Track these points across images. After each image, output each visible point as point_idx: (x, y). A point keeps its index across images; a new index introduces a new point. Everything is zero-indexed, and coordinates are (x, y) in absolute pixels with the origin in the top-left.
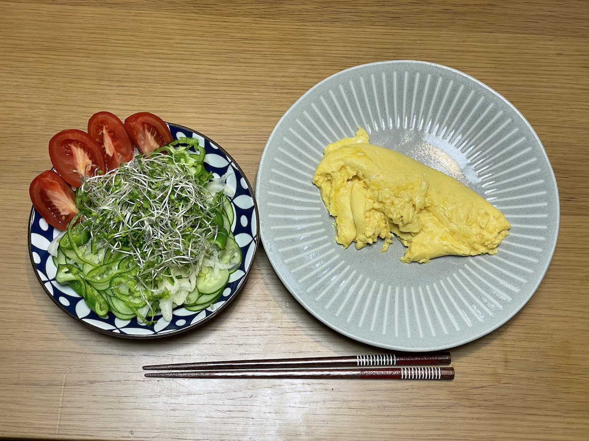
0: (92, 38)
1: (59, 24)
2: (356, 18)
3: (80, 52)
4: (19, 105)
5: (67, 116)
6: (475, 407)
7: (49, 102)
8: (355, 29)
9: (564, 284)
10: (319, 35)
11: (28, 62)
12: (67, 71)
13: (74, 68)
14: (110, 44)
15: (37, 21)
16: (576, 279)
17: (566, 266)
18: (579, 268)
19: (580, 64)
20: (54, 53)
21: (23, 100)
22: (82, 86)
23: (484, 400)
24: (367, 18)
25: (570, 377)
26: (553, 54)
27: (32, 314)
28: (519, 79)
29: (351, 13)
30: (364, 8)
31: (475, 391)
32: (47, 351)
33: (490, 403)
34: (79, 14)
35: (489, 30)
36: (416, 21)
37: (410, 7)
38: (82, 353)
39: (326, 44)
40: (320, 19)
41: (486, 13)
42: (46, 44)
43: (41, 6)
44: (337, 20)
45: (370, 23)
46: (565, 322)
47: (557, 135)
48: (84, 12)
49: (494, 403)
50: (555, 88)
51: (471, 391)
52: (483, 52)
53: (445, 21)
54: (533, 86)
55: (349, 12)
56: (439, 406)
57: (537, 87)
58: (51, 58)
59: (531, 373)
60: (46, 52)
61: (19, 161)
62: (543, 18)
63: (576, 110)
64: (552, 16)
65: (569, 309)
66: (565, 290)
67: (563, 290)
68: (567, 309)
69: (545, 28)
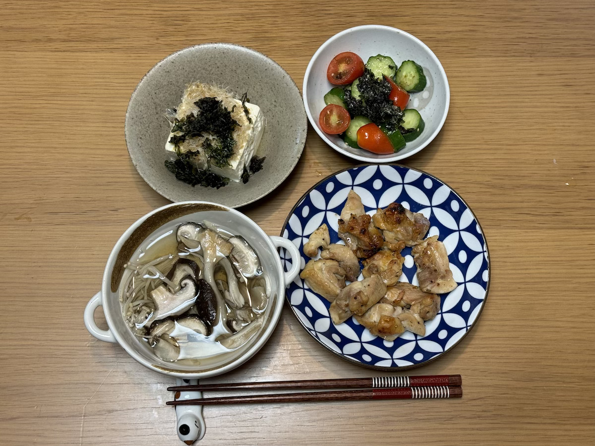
0: (96, 82)
1: (63, 71)
3: (85, 97)
4: (29, 150)
5: (75, 158)
6: (475, 418)
7: (57, 146)
11: (35, 108)
12: (73, 116)
13: (80, 112)
14: (112, 88)
15: (42, 68)
16: (565, 291)
17: (555, 278)
18: (567, 280)
20: (59, 98)
21: (33, 145)
22: (88, 129)
23: (483, 411)
25: (565, 386)
26: (534, 75)
27: (50, 349)
28: (503, 100)
31: (474, 403)
33: (489, 414)
34: (82, 61)
35: (471, 55)
38: (98, 384)
41: (467, 39)
42: (52, 90)
43: (43, 54)
48: (85, 58)
49: (492, 413)
51: (469, 402)
52: (465, 76)
54: (516, 107)
58: (57, 104)
59: (527, 383)
61: (31, 204)
62: (523, 40)
63: (558, 127)
64: (532, 38)
65: (560, 319)
66: (557, 301)
67: (553, 302)
68: (558, 319)
69: (525, 50)
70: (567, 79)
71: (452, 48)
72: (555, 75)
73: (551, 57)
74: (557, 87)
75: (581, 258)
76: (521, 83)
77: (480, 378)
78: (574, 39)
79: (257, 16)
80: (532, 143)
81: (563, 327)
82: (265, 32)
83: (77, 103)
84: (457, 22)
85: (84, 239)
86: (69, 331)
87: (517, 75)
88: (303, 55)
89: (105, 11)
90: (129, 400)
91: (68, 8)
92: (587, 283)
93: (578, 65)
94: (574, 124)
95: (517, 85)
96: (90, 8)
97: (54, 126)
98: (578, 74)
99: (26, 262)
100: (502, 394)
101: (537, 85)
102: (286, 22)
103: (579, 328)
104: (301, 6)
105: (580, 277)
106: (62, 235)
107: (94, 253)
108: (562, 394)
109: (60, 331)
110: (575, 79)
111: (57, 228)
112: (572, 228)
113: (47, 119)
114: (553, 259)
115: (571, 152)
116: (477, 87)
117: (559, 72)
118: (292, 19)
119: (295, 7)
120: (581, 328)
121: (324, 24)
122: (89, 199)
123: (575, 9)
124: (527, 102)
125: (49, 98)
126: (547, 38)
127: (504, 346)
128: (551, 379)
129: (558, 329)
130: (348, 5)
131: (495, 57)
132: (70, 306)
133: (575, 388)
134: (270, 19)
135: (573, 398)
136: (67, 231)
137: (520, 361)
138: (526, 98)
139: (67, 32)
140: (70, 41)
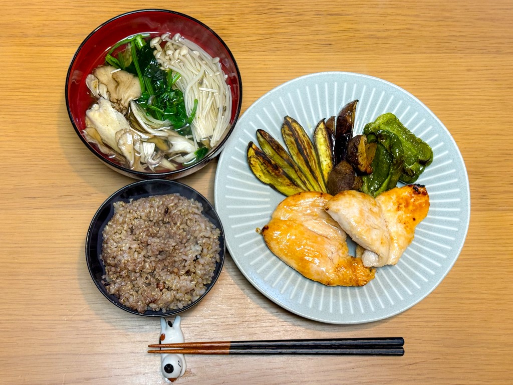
2: (294, 47)
4: (8, 139)
5: (50, 147)
6: (411, 380)
7: (34, 135)
8: (295, 57)
9: (480, 271)
10: (263, 63)
11: (12, 100)
15: (17, 62)
16: (490, 266)
17: (481, 255)
18: (492, 256)
19: (487, 77)
21: (11, 134)
23: (418, 375)
24: (304, 46)
25: (489, 351)
26: (462, 70)
27: (32, 323)
28: (436, 93)
29: (290, 42)
30: (301, 37)
31: (410, 367)
32: (48, 355)
33: (423, 377)
34: (55, 55)
35: (408, 52)
36: (345, 47)
37: (339, 35)
38: (77, 354)
39: (270, 71)
40: (263, 49)
41: (404, 36)
42: (28, 83)
43: (18, 48)
44: (277, 49)
45: (307, 51)
46: (482, 303)
47: (469, 141)
49: (426, 376)
50: (466, 100)
51: (407, 367)
52: (403, 71)
53: (370, 46)
54: (448, 100)
55: (288, 42)
56: (380, 381)
57: (451, 100)
59: (456, 349)
60: (28, 90)
61: (12, 189)
62: (454, 38)
63: (485, 119)
64: (462, 36)
65: (486, 292)
66: (481, 276)
67: (479, 276)
68: (484, 292)
69: (456, 47)
70: (492, 74)
71: (391, 45)
72: (483, 70)
73: (479, 54)
74: (485, 82)
75: (503, 237)
76: (452, 78)
77: (415, 345)
78: (499, 38)
79: (216, 13)
80: (462, 132)
81: (488, 299)
82: (223, 29)
83: (51, 95)
84: (396, 21)
85: (60, 222)
86: (49, 306)
87: (449, 70)
88: (256, 50)
89: (75, 8)
90: (105, 369)
91: (41, 5)
92: (508, 259)
93: (502, 61)
94: (499, 116)
95: (449, 79)
96: (61, 5)
97: (29, 116)
98: (503, 69)
99: (8, 243)
100: (434, 359)
101: (466, 79)
102: (241, 20)
103: (501, 300)
104: (254, 5)
105: (503, 254)
106: (40, 218)
107: (70, 234)
108: (486, 358)
109: (40, 306)
110: (500, 74)
111: (36, 212)
112: (496, 210)
113: (24, 110)
114: (479, 238)
115: (495, 141)
116: (413, 81)
117: (485, 68)
118: (248, 16)
119: (250, 5)
120: (504, 299)
121: (276, 22)
122: (65, 185)
123: (500, 9)
124: (458, 95)
125: (25, 90)
126: (474, 36)
127: (437, 316)
128: (477, 345)
129: (484, 300)
130: (298, 4)
131: (429, 53)
132: (50, 284)
133: (498, 353)
134: (227, 17)
135: (496, 362)
136: (46, 214)
137: (450, 329)
138: (457, 92)
139: (41, 28)
140: (44, 36)
